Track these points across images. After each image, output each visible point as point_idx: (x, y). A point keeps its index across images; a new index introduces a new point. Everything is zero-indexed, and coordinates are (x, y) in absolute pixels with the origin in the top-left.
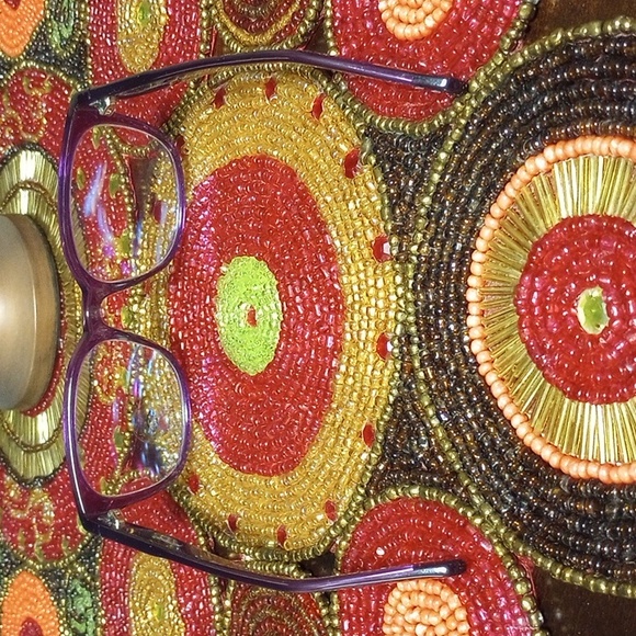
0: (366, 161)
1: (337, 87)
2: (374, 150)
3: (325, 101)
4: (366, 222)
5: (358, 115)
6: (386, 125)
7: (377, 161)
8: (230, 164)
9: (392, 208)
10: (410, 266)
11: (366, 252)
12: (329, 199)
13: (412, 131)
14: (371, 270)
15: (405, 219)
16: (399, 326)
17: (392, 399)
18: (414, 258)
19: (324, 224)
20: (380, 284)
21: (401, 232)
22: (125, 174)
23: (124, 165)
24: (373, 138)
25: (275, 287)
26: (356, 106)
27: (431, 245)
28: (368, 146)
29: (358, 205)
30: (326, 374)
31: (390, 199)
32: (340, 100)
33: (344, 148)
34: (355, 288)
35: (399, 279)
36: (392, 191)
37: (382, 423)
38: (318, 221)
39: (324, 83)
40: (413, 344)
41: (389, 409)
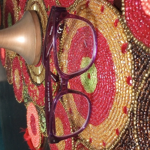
0: (129, 51)
1: (123, 20)
2: (132, 48)
3: (119, 24)
4: (126, 70)
5: (128, 34)
6: (137, 43)
7: (132, 53)
9: (135, 71)
10: (137, 93)
11: (124, 80)
12: (115, 55)
13: (145, 49)
14: (125, 86)
15: (138, 76)
16: (131, 108)
17: (125, 128)
18: (139, 91)
19: (113, 62)
21: (137, 80)
24: (132, 44)
25: (96, 72)
26: (128, 31)
27: (145, 90)
28: (130, 46)
29: (124, 63)
30: (107, 107)
31: (135, 67)
32: (123, 25)
33: (122, 42)
34: (119, 88)
35: (133, 94)
36: (136, 65)
37: (121, 133)
38: (111, 61)
39: (119, 16)
40: (134, 117)
41: (124, 130)
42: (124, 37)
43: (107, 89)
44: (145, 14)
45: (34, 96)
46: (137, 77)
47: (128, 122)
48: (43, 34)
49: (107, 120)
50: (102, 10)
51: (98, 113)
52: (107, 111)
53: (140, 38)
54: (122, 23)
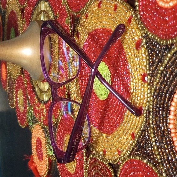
0: (143, 46)
1: (137, 16)
2: (146, 43)
3: (132, 20)
4: (141, 67)
5: (142, 29)
6: (151, 36)
7: (147, 48)
8: (101, 29)
9: (150, 66)
10: (153, 89)
11: (139, 77)
12: (130, 54)
13: (160, 42)
14: (140, 84)
15: (153, 71)
16: (147, 107)
17: (141, 129)
18: (155, 86)
19: (127, 61)
20: (142, 90)
21: (152, 75)
22: (70, 19)
23: (70, 16)
24: (146, 39)
25: (110, 76)
26: (142, 25)
27: (161, 84)
28: (144, 41)
29: (139, 60)
30: (122, 111)
31: (150, 63)
32: (137, 21)
33: (136, 38)
34: (134, 88)
35: (149, 91)
36: (150, 60)
37: (137, 135)
38: (125, 60)
39: (133, 12)
40: (151, 115)
41: (140, 132)
42: (138, 32)
43: (121, 91)
44: (158, 6)
45: (41, 116)
46: (152, 73)
47: (144, 122)
48: (51, 44)
49: (122, 125)
50: (116, 8)
51: (112, 119)
52: (122, 116)
53: (154, 32)
54: (136, 19)
